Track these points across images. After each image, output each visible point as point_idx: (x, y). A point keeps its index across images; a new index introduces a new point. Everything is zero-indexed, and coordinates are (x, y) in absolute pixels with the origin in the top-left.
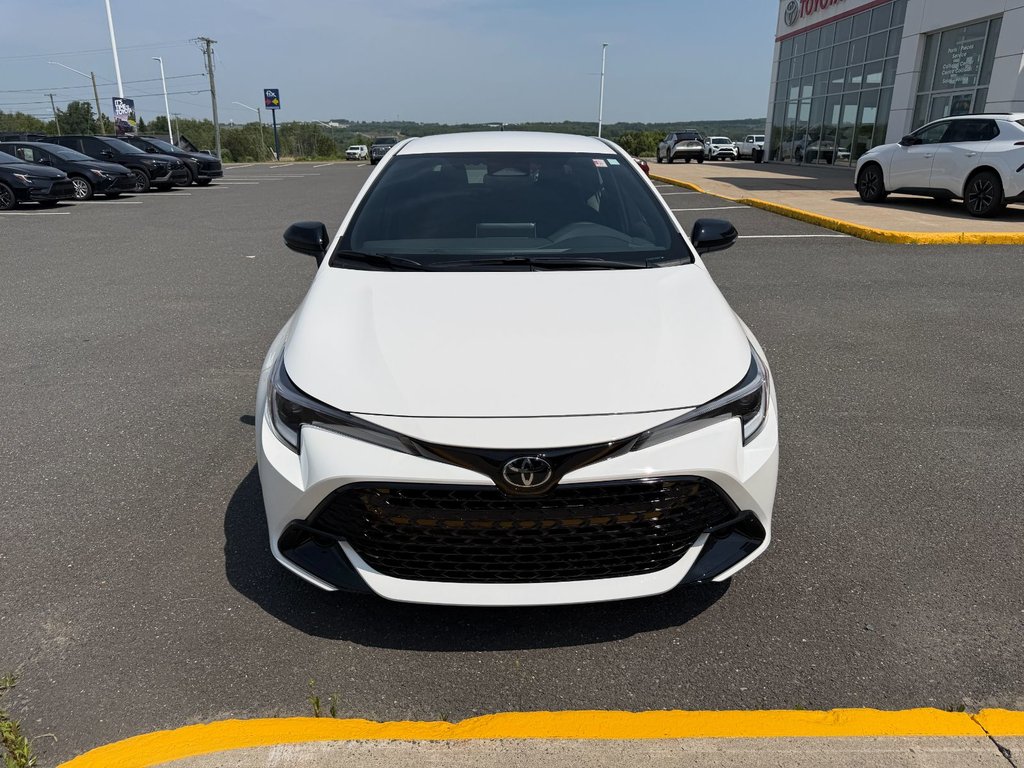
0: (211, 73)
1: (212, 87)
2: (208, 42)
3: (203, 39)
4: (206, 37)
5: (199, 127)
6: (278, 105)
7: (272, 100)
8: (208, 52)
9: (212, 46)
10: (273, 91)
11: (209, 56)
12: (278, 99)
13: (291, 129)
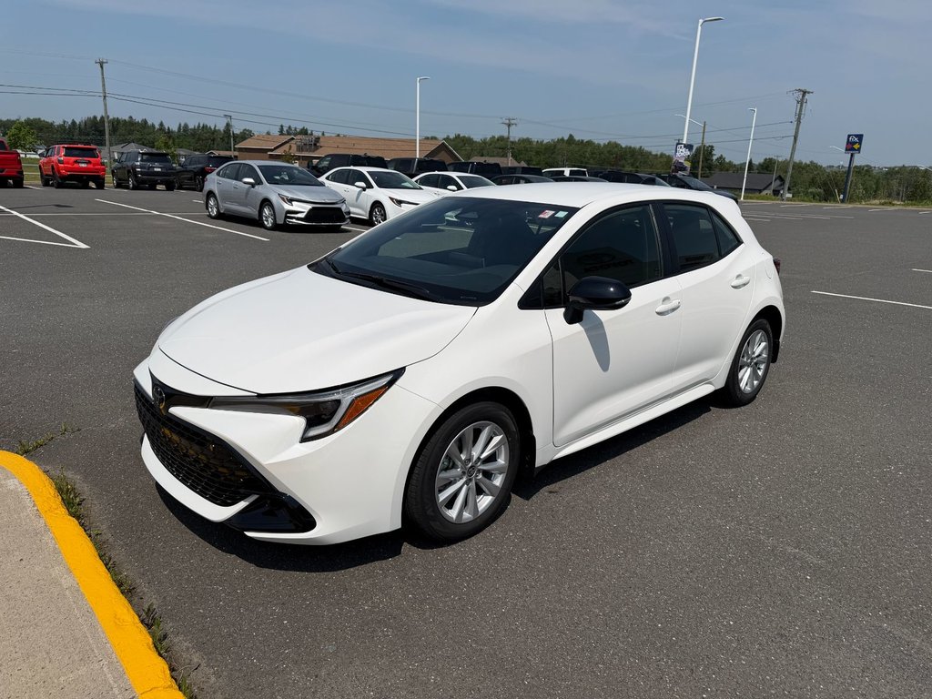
0: (799, 121)
1: (797, 133)
2: (805, 93)
3: (800, 90)
4: (803, 89)
5: (803, 168)
6: (859, 150)
7: (853, 144)
8: (801, 102)
9: (807, 96)
10: (856, 136)
11: (801, 106)
12: (860, 143)
13: (897, 172)
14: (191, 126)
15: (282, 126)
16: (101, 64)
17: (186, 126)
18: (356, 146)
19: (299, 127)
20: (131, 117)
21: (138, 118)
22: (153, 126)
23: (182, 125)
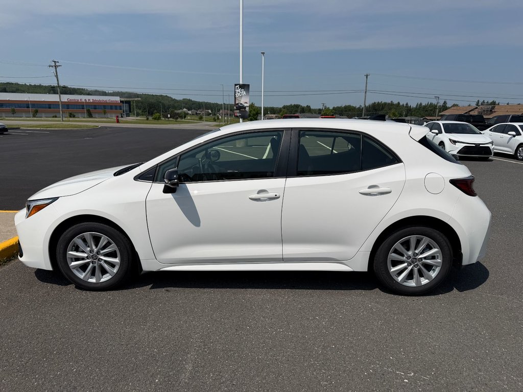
14: (423, 104)
15: (478, 101)
16: (367, 76)
17: (421, 104)
18: (521, 110)
19: (490, 101)
20: (392, 102)
21: (395, 102)
22: (403, 105)
23: (419, 104)
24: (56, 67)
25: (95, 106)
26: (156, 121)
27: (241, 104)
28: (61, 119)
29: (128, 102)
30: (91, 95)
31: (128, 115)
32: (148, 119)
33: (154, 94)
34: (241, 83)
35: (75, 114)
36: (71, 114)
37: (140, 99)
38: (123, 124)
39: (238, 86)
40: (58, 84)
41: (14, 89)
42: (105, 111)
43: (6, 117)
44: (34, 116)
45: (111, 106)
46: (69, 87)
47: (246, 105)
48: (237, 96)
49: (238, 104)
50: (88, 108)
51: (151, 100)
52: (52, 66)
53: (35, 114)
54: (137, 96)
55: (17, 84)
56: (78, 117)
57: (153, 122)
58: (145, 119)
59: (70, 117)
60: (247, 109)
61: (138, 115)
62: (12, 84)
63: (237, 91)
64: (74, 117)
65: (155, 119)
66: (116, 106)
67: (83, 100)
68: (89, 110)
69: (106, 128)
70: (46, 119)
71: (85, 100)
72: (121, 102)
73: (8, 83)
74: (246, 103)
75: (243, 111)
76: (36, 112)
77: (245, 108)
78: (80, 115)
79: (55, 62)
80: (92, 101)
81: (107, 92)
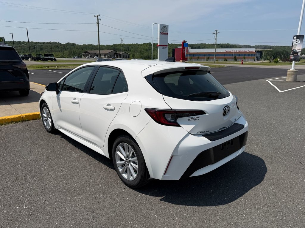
24: (216, 33)
25: (239, 54)
26: (276, 63)
27: (295, 50)
28: (214, 62)
29: (261, 52)
30: (241, 48)
31: (258, 60)
32: (270, 62)
33: (282, 46)
34: (298, 34)
35: (227, 59)
36: (225, 59)
37: (271, 49)
38: (245, 65)
39: (295, 37)
40: (216, 43)
41: (203, 47)
42: (245, 57)
43: (195, 61)
44: (207, 61)
45: (249, 54)
46: (230, 44)
47: (298, 51)
48: (294, 45)
49: (293, 50)
50: (235, 56)
51: (278, 50)
52: (215, 33)
53: (208, 59)
54: (270, 47)
55: (205, 44)
56: (229, 61)
57: (274, 64)
58: (269, 62)
59: (225, 61)
60: (299, 54)
61: (265, 60)
62: (203, 44)
63: (294, 40)
64: (227, 61)
65: (275, 62)
66: (252, 54)
67: (234, 51)
68: (235, 57)
69: (230, 67)
70: (203, 62)
71: (235, 51)
72: (255, 51)
73: (201, 44)
74: (300, 49)
75: (296, 55)
76: (208, 58)
77: (298, 53)
78: (230, 60)
79: (216, 31)
80: (238, 52)
81: (251, 46)
